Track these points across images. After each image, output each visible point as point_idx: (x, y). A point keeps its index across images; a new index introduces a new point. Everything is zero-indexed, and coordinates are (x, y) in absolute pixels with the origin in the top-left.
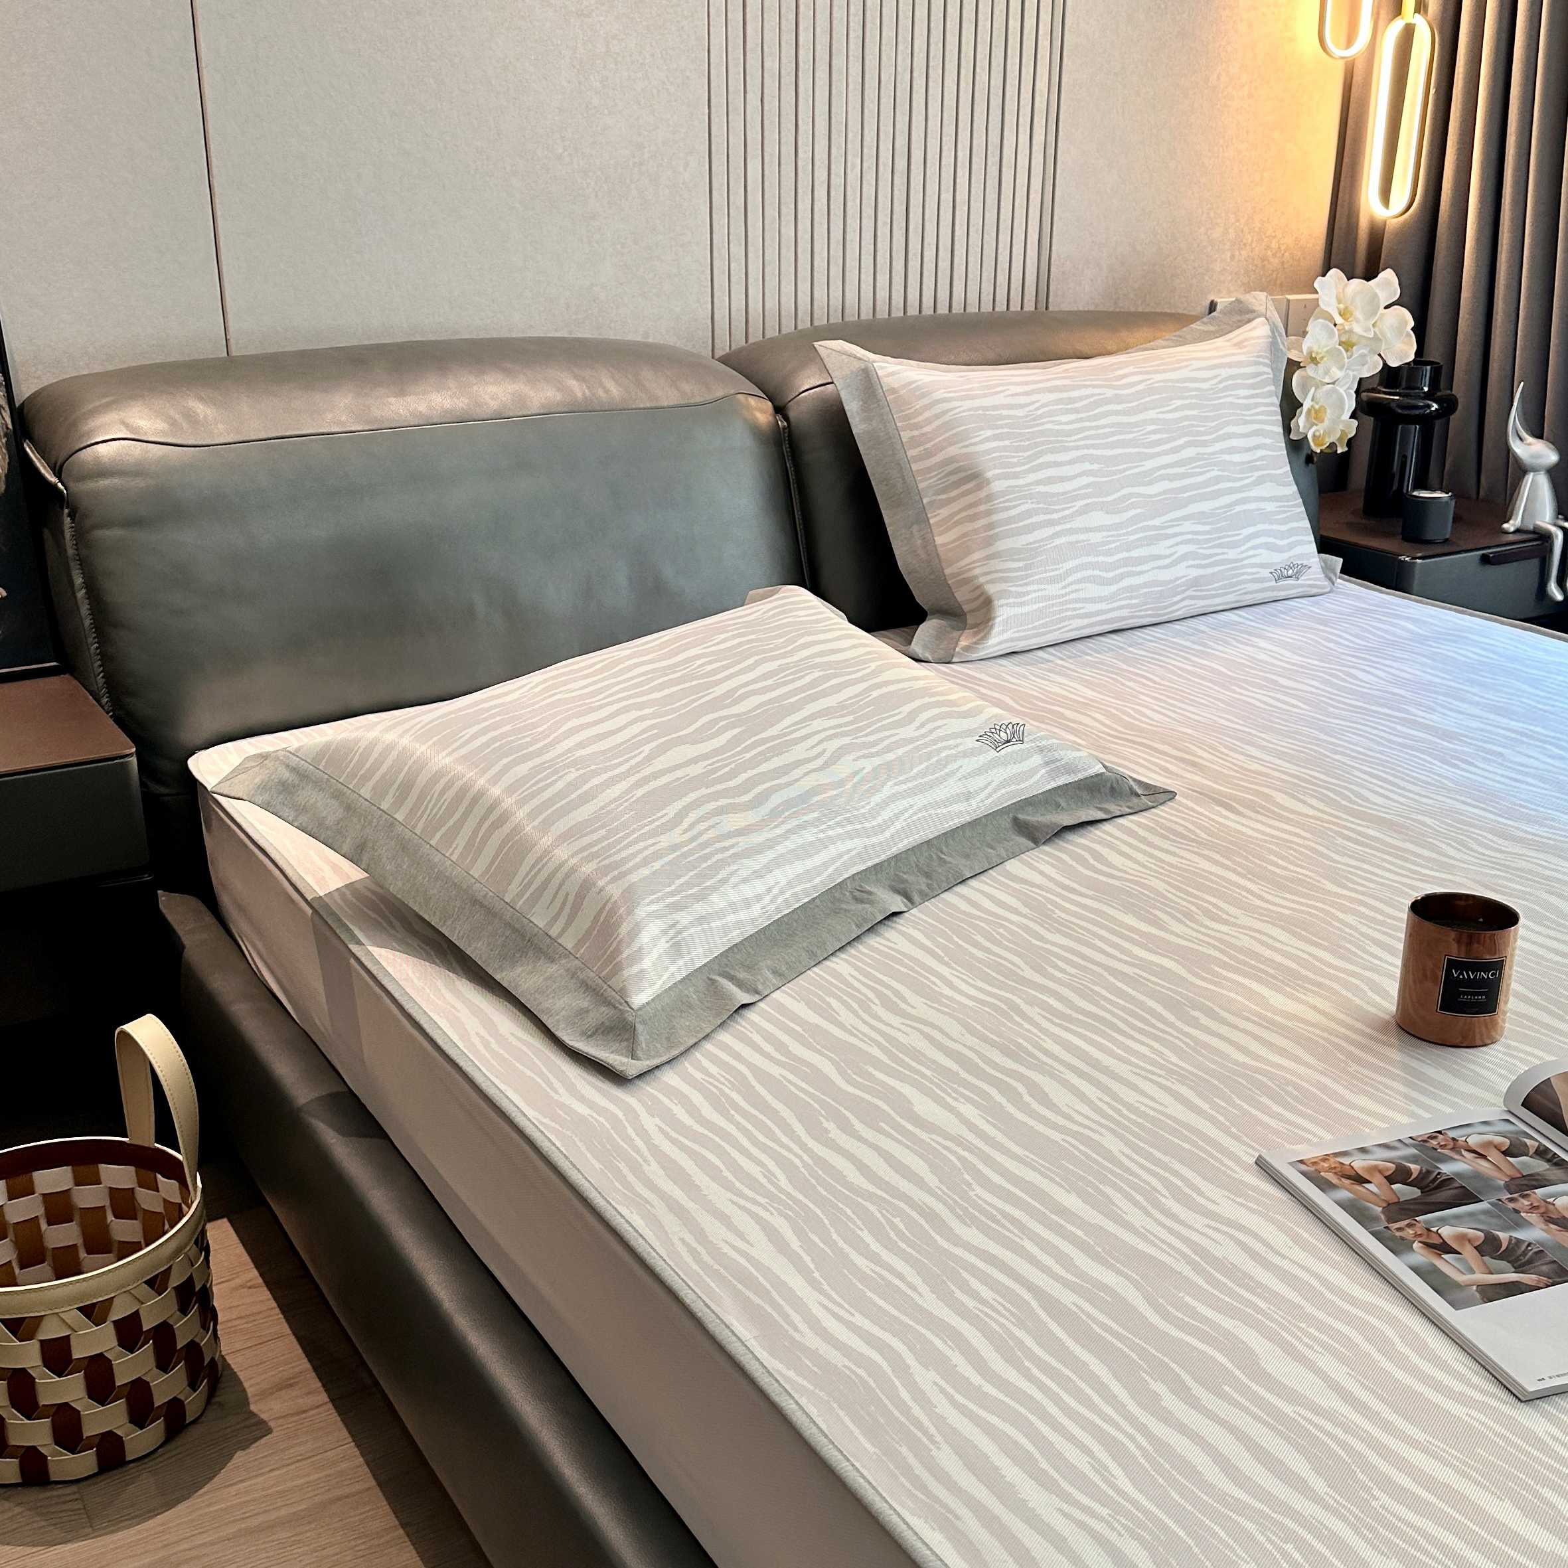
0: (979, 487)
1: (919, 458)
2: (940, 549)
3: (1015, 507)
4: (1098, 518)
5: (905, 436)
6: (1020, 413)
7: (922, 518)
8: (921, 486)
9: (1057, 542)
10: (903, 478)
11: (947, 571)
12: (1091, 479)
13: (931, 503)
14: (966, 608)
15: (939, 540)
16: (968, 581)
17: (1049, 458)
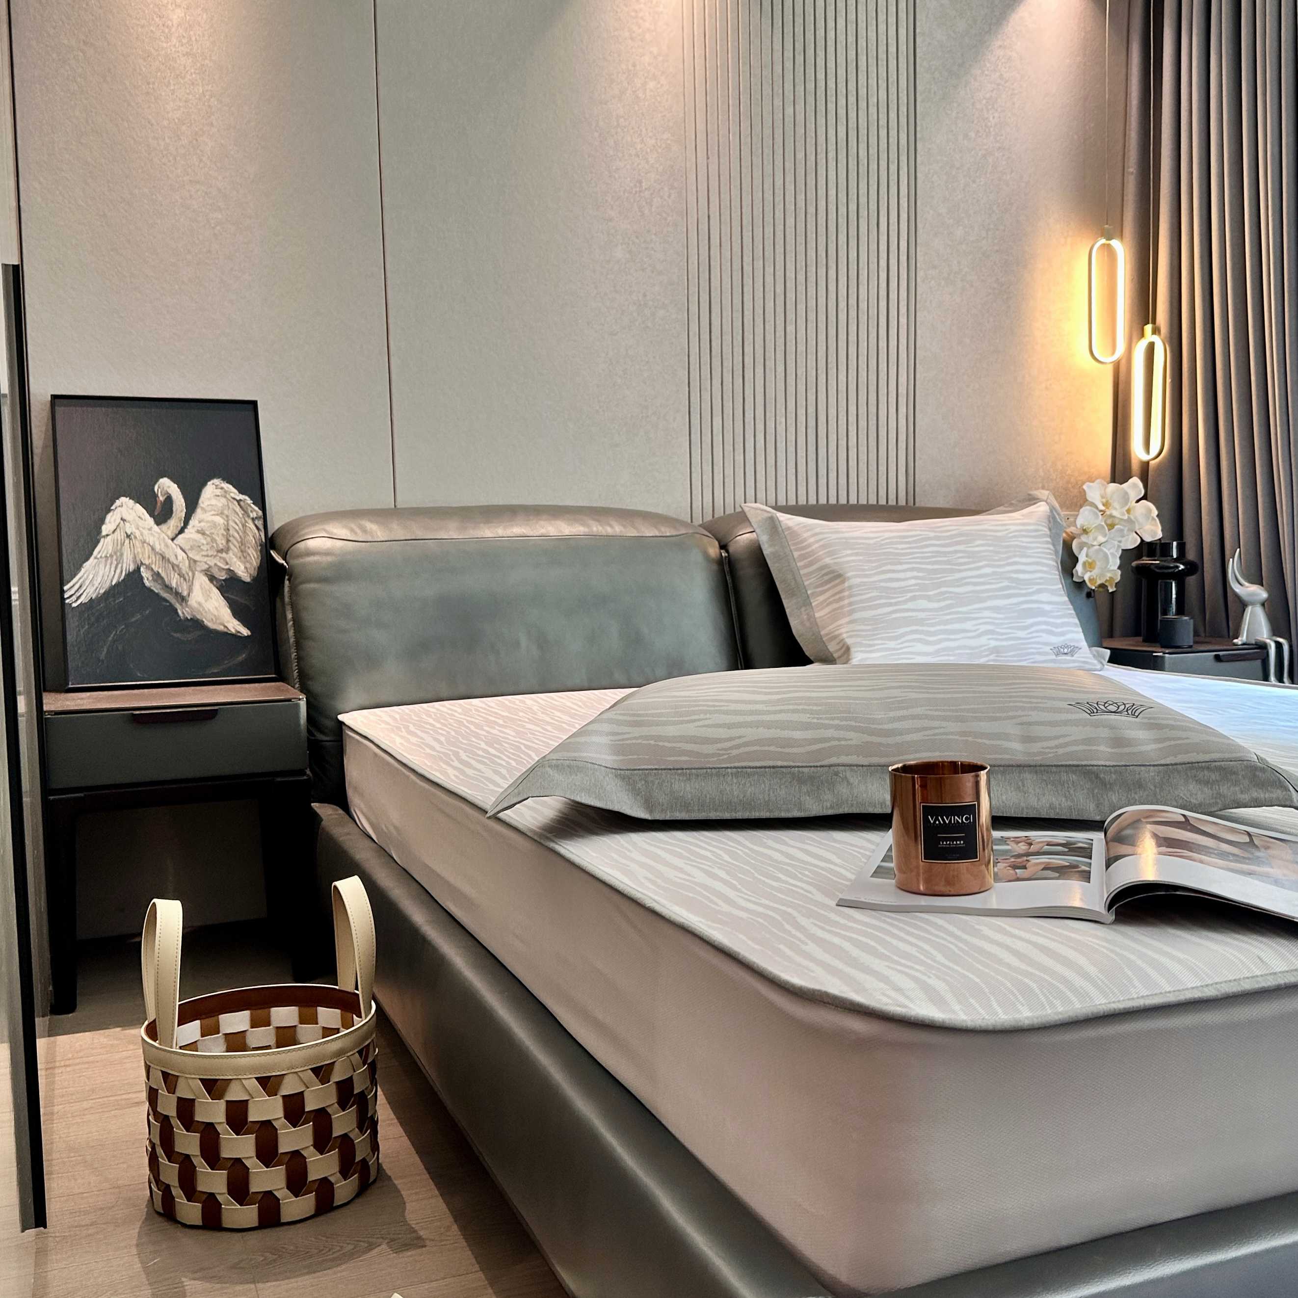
0: (843, 582)
1: (806, 566)
2: (818, 620)
3: (865, 594)
4: (923, 604)
5: (796, 554)
6: (872, 542)
7: (807, 603)
8: (806, 583)
9: (894, 616)
10: (794, 578)
11: (822, 633)
12: (919, 581)
13: (812, 594)
14: (836, 655)
15: (817, 615)
16: (835, 637)
17: (889, 567)
